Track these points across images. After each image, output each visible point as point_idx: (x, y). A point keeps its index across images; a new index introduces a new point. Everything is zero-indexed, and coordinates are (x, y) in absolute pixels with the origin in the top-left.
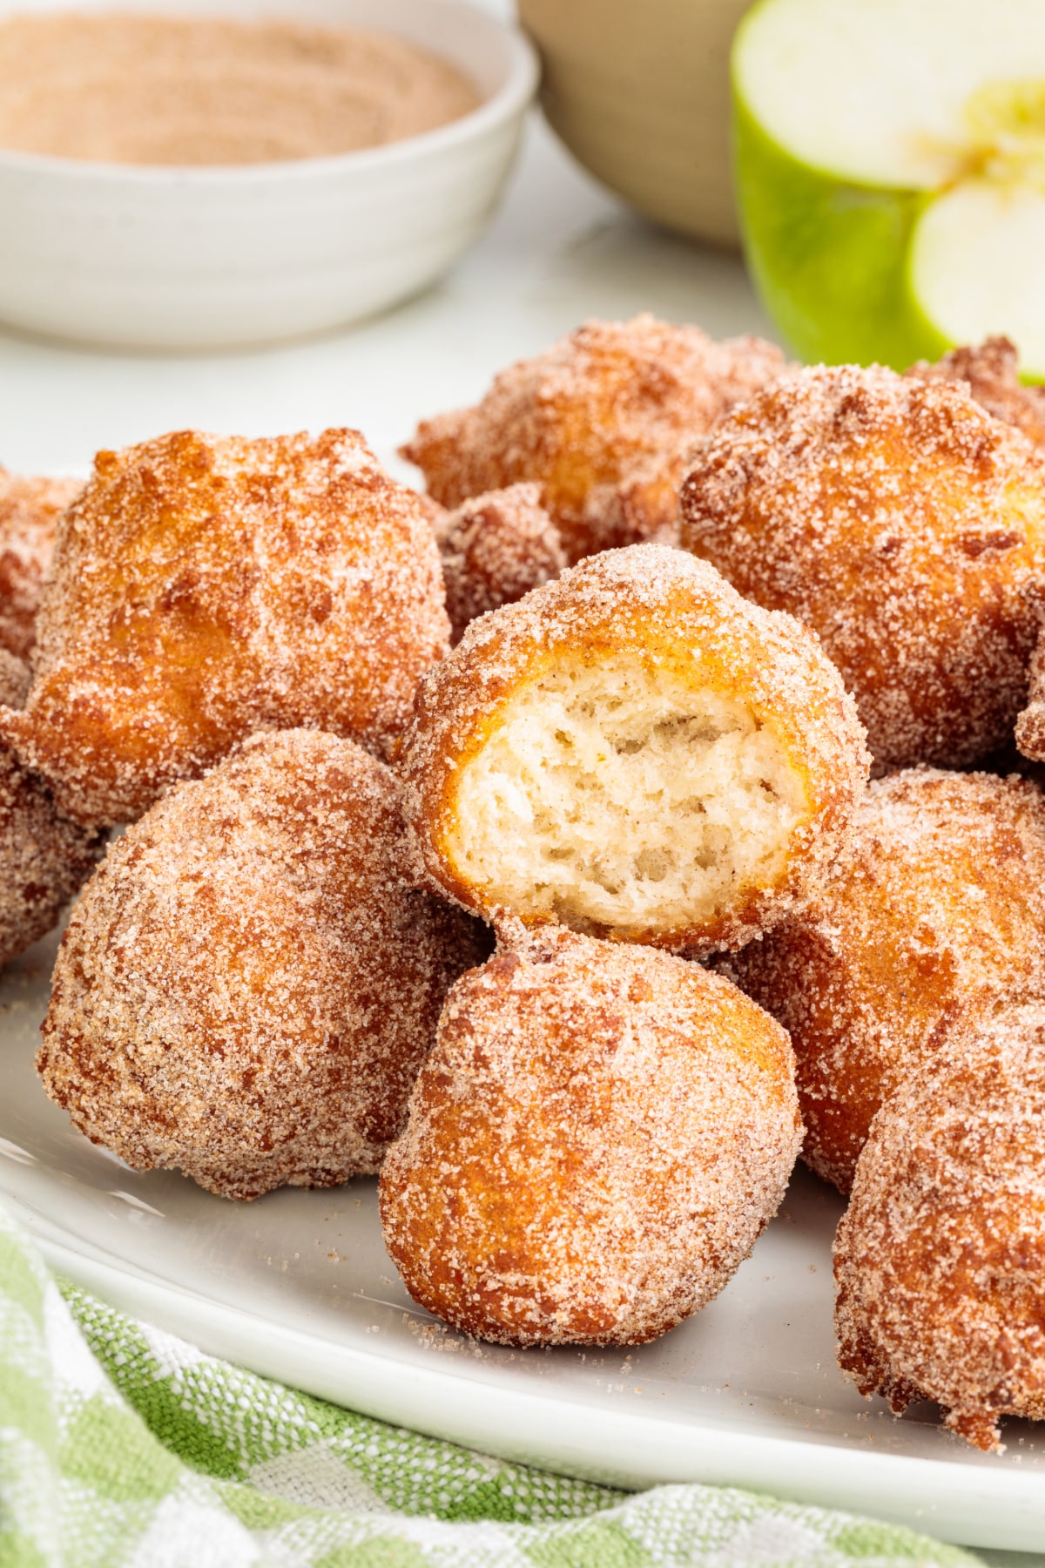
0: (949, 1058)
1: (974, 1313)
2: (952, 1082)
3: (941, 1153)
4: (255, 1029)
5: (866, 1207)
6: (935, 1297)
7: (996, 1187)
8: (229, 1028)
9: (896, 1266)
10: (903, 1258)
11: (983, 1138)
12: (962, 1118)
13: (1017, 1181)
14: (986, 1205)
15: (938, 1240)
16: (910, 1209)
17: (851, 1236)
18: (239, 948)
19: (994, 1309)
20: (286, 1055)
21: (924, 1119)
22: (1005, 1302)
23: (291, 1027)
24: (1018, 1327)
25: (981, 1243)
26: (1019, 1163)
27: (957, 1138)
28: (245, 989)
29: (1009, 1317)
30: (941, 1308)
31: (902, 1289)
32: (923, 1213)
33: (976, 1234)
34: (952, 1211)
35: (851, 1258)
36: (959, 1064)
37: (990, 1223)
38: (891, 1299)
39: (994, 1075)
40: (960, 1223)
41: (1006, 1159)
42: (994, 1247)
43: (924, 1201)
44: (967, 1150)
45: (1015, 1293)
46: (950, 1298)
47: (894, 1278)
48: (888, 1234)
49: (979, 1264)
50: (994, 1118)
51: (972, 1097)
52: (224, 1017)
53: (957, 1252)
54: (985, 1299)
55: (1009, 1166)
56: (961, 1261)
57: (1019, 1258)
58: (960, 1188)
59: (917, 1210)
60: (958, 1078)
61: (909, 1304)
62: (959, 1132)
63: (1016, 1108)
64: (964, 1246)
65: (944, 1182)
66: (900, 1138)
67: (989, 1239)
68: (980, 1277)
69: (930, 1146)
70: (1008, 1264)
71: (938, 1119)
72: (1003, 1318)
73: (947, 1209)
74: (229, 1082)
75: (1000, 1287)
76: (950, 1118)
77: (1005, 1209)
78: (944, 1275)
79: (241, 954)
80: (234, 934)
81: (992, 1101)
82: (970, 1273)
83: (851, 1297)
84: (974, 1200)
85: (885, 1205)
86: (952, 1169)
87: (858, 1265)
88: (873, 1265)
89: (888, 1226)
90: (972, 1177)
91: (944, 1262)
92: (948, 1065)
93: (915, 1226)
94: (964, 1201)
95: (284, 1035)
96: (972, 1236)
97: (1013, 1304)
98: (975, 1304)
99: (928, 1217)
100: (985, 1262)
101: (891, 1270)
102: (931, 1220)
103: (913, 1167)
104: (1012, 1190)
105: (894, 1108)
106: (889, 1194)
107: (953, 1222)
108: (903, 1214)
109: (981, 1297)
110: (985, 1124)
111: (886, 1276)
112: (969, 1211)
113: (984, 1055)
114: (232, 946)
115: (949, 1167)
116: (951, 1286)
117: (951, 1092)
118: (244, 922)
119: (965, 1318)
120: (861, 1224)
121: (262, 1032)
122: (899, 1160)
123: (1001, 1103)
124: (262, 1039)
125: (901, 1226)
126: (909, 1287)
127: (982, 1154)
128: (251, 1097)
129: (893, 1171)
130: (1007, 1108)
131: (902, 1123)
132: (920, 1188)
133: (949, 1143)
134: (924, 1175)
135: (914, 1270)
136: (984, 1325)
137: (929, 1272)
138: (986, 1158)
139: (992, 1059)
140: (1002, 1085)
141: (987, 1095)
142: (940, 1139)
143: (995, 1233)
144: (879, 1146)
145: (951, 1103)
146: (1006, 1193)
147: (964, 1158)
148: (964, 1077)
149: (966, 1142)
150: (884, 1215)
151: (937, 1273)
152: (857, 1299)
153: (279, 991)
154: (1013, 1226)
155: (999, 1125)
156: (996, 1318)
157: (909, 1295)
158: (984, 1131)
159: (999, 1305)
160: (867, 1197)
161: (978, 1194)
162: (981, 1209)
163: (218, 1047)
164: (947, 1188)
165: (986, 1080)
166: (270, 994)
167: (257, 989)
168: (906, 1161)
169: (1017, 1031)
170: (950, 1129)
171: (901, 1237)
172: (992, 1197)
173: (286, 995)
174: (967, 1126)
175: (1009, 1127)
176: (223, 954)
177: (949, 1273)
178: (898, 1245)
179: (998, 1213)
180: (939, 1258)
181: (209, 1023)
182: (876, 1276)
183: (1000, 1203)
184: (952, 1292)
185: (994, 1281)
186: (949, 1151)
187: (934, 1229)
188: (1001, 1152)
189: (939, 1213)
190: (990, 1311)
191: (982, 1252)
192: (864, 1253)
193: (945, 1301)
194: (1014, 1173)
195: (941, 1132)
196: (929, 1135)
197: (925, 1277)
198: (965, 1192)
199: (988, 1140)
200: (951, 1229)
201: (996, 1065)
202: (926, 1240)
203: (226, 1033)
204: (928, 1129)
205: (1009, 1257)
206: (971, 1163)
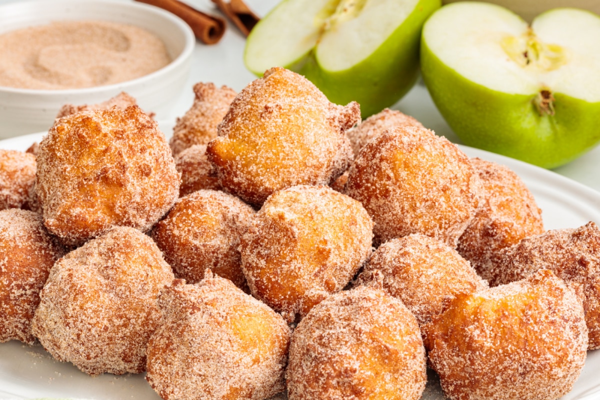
0: (314, 314)
1: (334, 393)
2: (316, 322)
3: (316, 344)
4: (80, 320)
5: (295, 364)
6: (321, 390)
7: (335, 353)
8: (72, 319)
9: (307, 382)
10: (309, 379)
11: (329, 338)
12: (321, 333)
13: (341, 351)
14: (333, 360)
15: (319, 372)
16: (309, 364)
17: (291, 373)
18: (77, 294)
19: (339, 391)
20: (90, 330)
21: (309, 334)
22: (343, 389)
23: (91, 322)
24: (348, 396)
25: (333, 371)
26: (341, 345)
27: (321, 339)
28: (77, 308)
29: (344, 393)
30: (323, 393)
31: (310, 389)
32: (313, 364)
33: (331, 369)
34: (322, 362)
35: (292, 380)
36: (318, 315)
37: (335, 365)
38: (307, 392)
39: (329, 318)
40: (325, 366)
41: (337, 344)
42: (337, 372)
43: (313, 360)
44: (324, 343)
45: (345, 385)
46: (325, 390)
47: (307, 386)
48: (303, 372)
49: (333, 378)
50: (331, 332)
51: (323, 326)
52: (70, 315)
53: (326, 375)
54: (336, 388)
55: (338, 346)
56: (327, 378)
57: (345, 375)
58: (324, 355)
59: (311, 363)
60: (318, 320)
61: (313, 393)
62: (321, 338)
63: (338, 328)
64: (328, 373)
65: (319, 354)
66: (302, 341)
67: (335, 370)
68: (334, 382)
69: (312, 343)
70: (342, 377)
71: (313, 334)
72: (343, 393)
73: (321, 362)
74: (73, 336)
75: (340, 384)
76: (317, 333)
77: (339, 360)
78: (323, 383)
79: (77, 296)
80: (76, 289)
81: (330, 326)
82: (331, 381)
83: (294, 392)
84: (329, 359)
85: (301, 363)
86: (320, 349)
87: (294, 382)
88: (300, 382)
89: (303, 370)
90: (327, 351)
91: (322, 379)
92: (314, 316)
93: (311, 369)
94: (326, 359)
95: (89, 324)
96: (330, 369)
97: (345, 389)
98: (333, 391)
99: (315, 365)
100: (335, 377)
101: (306, 384)
102: (316, 366)
103: (308, 350)
104: (340, 354)
105: (299, 331)
106: (302, 359)
107: (323, 366)
108: (307, 365)
109: (335, 388)
110: (329, 334)
111: (305, 386)
112: (328, 362)
113: (325, 312)
114: (75, 293)
115: (319, 349)
116: (325, 386)
117: (316, 325)
118: (79, 286)
119: (331, 395)
120: (294, 370)
121: (82, 322)
122: (303, 348)
123: (333, 326)
124: (81, 324)
125: (307, 369)
126: (312, 388)
127: (329, 343)
128: (80, 342)
129: (302, 352)
130: (335, 328)
131: (302, 336)
132: (311, 356)
133: (318, 341)
134: (312, 352)
135: (313, 383)
136: (337, 397)
137: (318, 383)
138: (331, 344)
139: (328, 313)
140: (332, 321)
141: (328, 324)
142: (315, 340)
143: (337, 368)
144: (296, 345)
145: (317, 328)
146: (338, 355)
147: (323, 345)
148: (320, 320)
149: (324, 340)
150: (301, 366)
151: (320, 383)
152: (296, 393)
153: (88, 310)
154: (342, 365)
155: (333, 334)
156: (340, 394)
157: (313, 391)
158: (328, 336)
159: (341, 390)
160: (294, 361)
161: (330, 356)
162: (331, 361)
163: (68, 325)
164: (320, 356)
165: (327, 320)
166: (85, 310)
167: (81, 308)
168: (305, 348)
169: (334, 302)
170: (318, 337)
171: (307, 373)
172: (334, 357)
173: (91, 311)
174: (323, 335)
175: (337, 334)
176: (72, 296)
177: (324, 382)
178: (307, 375)
179: (337, 361)
180: (320, 378)
181: (66, 317)
182: (301, 386)
183: (337, 358)
184: (326, 388)
185: (338, 382)
186: (319, 344)
187: (318, 369)
188: (335, 342)
189: (318, 364)
190: (338, 392)
191: (334, 374)
192: (296, 379)
193: (324, 391)
194: (340, 348)
195: (315, 338)
196: (312, 340)
197: (317, 384)
198: (326, 356)
199: (330, 339)
200: (323, 369)
201: (329, 315)
202: (316, 373)
203: (71, 321)
204: (311, 337)
205: (343, 375)
206: (326, 347)
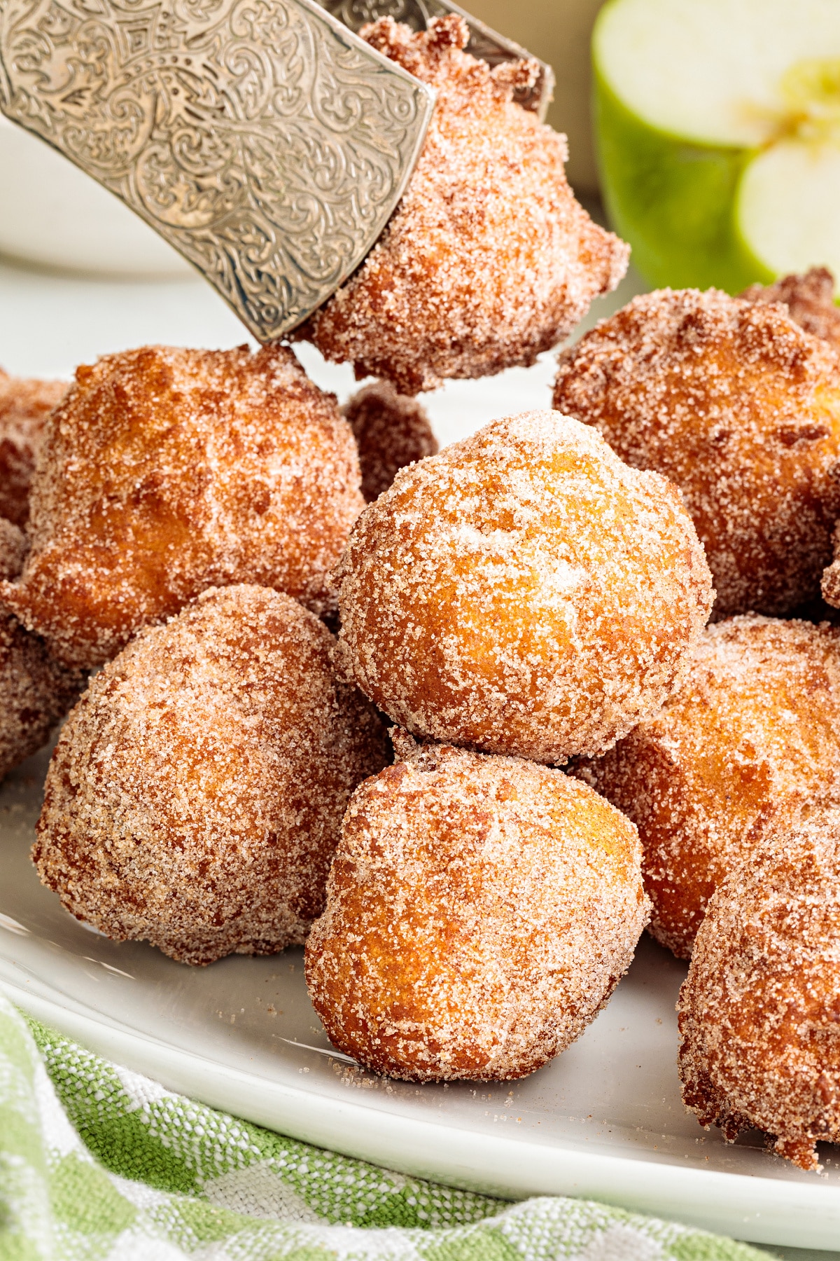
0: (771, 853)
1: (797, 1059)
2: (774, 872)
3: (767, 928)
4: (209, 828)
5: (706, 974)
6: (765, 1046)
7: (813, 956)
8: (188, 826)
9: (732, 1021)
10: (738, 1015)
11: (802, 917)
12: (784, 901)
13: (830, 951)
14: (806, 971)
15: (767, 1000)
16: (743, 975)
17: (693, 998)
18: (196, 762)
19: (812, 1055)
20: (234, 848)
21: (753, 902)
22: (822, 1050)
23: (238, 826)
24: (832, 1070)
25: (802, 1002)
26: (832, 937)
27: (781, 917)
28: (201, 795)
29: (825, 1062)
30: (771, 1055)
31: (738, 1040)
32: (754, 978)
33: (798, 995)
34: (778, 976)
35: (693, 1015)
36: (780, 857)
37: (809, 985)
38: (729, 1047)
39: (810, 866)
40: (785, 986)
41: (821, 934)
42: (813, 1005)
43: (755, 969)
44: (789, 926)
45: (830, 1042)
46: (778, 1047)
47: (732, 1031)
48: (725, 996)
49: (801, 1018)
50: (810, 900)
51: (791, 883)
52: (184, 818)
53: (783, 1009)
54: (806, 1047)
55: (824, 939)
56: (786, 1017)
57: (834, 1014)
58: (784, 957)
59: (749, 976)
60: (779, 869)
61: (744, 1052)
62: (782, 912)
63: (828, 893)
64: (789, 1005)
65: (771, 953)
66: (732, 917)
67: (808, 999)
68: (802, 1030)
69: (759, 924)
70: (824, 1019)
71: (764, 902)
72: (820, 1062)
73: (774, 974)
74: (188, 871)
75: (818, 1037)
76: (774, 901)
77: (821, 974)
78: (772, 1028)
79: (198, 767)
80: (192, 751)
81: (808, 887)
82: (794, 1026)
83: (694, 1046)
84: (796, 967)
85: (722, 972)
86: (776, 942)
87: (699, 1022)
88: (713, 1021)
89: (725, 989)
90: (793, 949)
91: (772, 1018)
92: (770, 858)
93: (748, 989)
94: (788, 968)
95: (232, 832)
96: (795, 996)
97: (828, 1051)
98: (797, 1051)
99: (758, 982)
100: (806, 1017)
101: (729, 1025)
102: (761, 984)
103: (744, 941)
104: (827, 959)
105: (726, 894)
106: (725, 963)
107: (779, 986)
108: (736, 979)
109: (802, 1046)
110: (803, 906)
111: (725, 1029)
112: (792, 976)
113: (800, 850)
114: (191, 761)
115: (774, 940)
116: (778, 1037)
117: (774, 880)
118: (200, 741)
119: (790, 1063)
120: (702, 988)
121: (215, 830)
122: (732, 935)
123: (816, 888)
124: (215, 836)
125: (736, 989)
126: (743, 1039)
127: (801, 929)
128: (206, 883)
129: (728, 944)
130: (821, 892)
131: (734, 905)
132: (751, 958)
133: (774, 922)
134: (754, 947)
135: (747, 1024)
136: (805, 1069)
137: (760, 1026)
138: (805, 933)
139: (807, 853)
140: (816, 874)
141: (805, 881)
142: (766, 918)
143: (814, 994)
144: (715, 925)
145: (775, 889)
146: (823, 961)
147: (787, 933)
148: (784, 868)
149: (788, 921)
150: (721, 980)
151: (767, 1027)
152: (700, 1048)
153: (229, 797)
154: (828, 988)
155: (814, 906)
156: (814, 1062)
157: (744, 1045)
158: (802, 911)
159: (817, 1052)
160: (706, 965)
161: (799, 962)
162: (801, 975)
163: (179, 842)
164: (774, 958)
165: (802, 871)
166: (221, 799)
167: (211, 795)
168: (738, 936)
169: (826, 830)
170: (774, 911)
171: (736, 998)
172: (811, 965)
173: (234, 800)
174: (788, 907)
175: (823, 909)
176: (183, 767)
177: (776, 1027)
178: (734, 1004)
179: (816, 977)
180: (768, 1014)
181: (172, 823)
182: (716, 1029)
183: (817, 969)
184: (779, 1042)
185: (812, 1033)
186: (774, 928)
187: (763, 991)
188: (817, 928)
189: (768, 978)
190: (810, 1057)
191: (803, 1009)
192: (705, 1011)
193: (773, 1049)
194: (828, 945)
195: (767, 912)
196: (757, 915)
197: (757, 1030)
198: (789, 961)
199: (806, 919)
200: (778, 991)
201: (810, 857)
202: (757, 1000)
203: (186, 831)
204: (756, 910)
205: (827, 1014)
206: (792, 937)
